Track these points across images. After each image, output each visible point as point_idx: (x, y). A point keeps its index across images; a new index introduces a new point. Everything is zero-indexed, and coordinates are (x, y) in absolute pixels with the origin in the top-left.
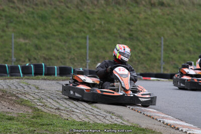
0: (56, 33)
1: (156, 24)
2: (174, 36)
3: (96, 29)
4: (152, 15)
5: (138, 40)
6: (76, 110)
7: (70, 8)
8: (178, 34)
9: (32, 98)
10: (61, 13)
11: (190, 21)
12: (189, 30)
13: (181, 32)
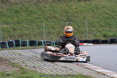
0: (24, 20)
1: (82, 12)
2: (93, 18)
3: (47, 17)
4: (79, 6)
5: (72, 21)
6: (44, 67)
7: (32, 5)
8: (95, 16)
9: (19, 62)
10: (26, 8)
11: (102, 8)
12: (101, 13)
13: (97, 15)
